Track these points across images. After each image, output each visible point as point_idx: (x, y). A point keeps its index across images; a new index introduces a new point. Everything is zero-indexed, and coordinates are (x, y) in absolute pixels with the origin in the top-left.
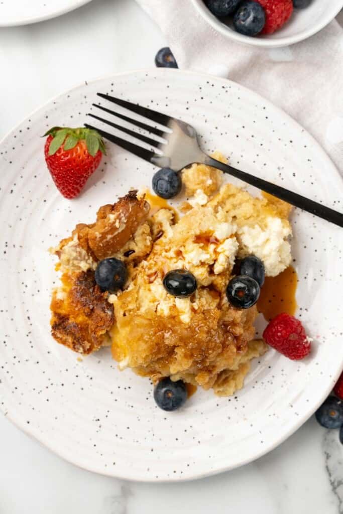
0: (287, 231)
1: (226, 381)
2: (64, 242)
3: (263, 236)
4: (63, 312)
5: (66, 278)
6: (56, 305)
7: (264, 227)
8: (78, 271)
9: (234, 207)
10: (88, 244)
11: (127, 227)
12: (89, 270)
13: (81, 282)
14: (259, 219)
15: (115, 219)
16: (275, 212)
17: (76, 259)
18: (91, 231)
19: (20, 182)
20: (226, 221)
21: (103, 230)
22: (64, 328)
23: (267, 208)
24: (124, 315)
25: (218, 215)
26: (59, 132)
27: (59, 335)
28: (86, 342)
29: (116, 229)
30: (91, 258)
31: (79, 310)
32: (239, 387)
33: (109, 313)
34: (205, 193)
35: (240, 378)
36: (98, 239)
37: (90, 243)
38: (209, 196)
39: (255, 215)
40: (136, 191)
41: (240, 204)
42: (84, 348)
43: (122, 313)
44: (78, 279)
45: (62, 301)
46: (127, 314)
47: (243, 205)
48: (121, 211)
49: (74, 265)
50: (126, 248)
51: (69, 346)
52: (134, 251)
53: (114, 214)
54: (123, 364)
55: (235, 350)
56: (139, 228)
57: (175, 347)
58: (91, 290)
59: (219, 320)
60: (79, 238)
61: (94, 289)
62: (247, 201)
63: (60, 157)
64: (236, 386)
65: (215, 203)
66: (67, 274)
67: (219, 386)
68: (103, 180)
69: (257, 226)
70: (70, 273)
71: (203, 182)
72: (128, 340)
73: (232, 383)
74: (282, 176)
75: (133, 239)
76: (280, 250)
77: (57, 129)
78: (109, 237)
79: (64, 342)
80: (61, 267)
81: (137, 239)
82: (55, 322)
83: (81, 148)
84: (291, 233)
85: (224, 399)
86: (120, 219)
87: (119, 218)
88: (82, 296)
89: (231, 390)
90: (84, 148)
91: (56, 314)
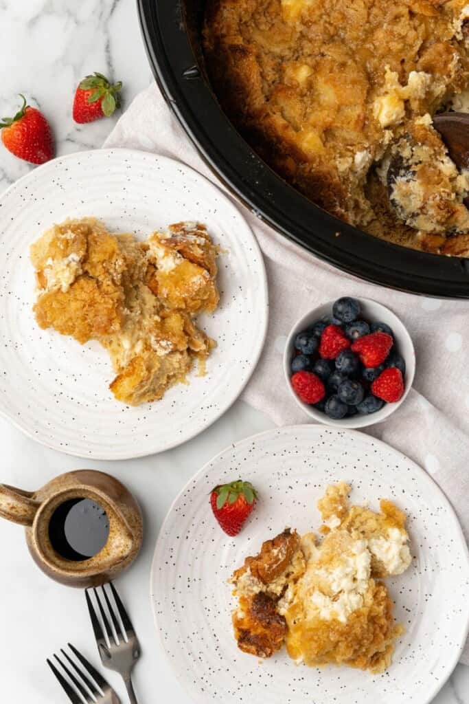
0: (405, 538)
1: (377, 661)
2: (237, 573)
3: (386, 545)
4: (245, 627)
5: (243, 600)
6: (238, 623)
7: (387, 537)
8: (252, 594)
9: (362, 523)
10: (258, 573)
11: (287, 557)
12: (261, 592)
13: (256, 603)
14: (382, 530)
15: (278, 552)
16: (393, 524)
17: (250, 585)
18: (259, 563)
19: (192, 529)
20: (359, 539)
21: (270, 562)
22: (249, 640)
23: (388, 521)
24: (295, 623)
25: (352, 534)
26: (221, 489)
27: (245, 646)
28: (267, 649)
29: (279, 559)
30: (261, 583)
31: (258, 624)
32: (389, 664)
33: (283, 623)
34: (338, 517)
35: (388, 657)
36: (266, 569)
37: (260, 572)
38: (341, 518)
39: (379, 529)
40: (289, 529)
41: (366, 521)
42: (266, 653)
43: (293, 622)
44: (254, 601)
45: (242, 619)
46: (296, 622)
47: (368, 521)
48: (281, 546)
49: (248, 590)
50: (287, 571)
51: (253, 653)
52: (293, 573)
53: (276, 549)
54: (299, 660)
55: (383, 637)
56: (294, 555)
57: (339, 642)
58: (265, 608)
59: (368, 616)
60: (251, 570)
61: (267, 606)
62: (371, 518)
63: (226, 510)
64: (386, 664)
65: (346, 523)
66: (243, 597)
67: (373, 666)
68: (256, 516)
69: (381, 537)
70: (246, 597)
71: (335, 508)
72: (301, 642)
73: (383, 662)
74: (395, 493)
75: (291, 563)
76: (401, 554)
77: (218, 487)
78: (274, 566)
79: (248, 651)
80: (238, 592)
81: (294, 563)
82: (240, 636)
83: (241, 499)
84: (408, 538)
85: (378, 676)
86: (282, 552)
87: (280, 551)
88: (258, 613)
89: (383, 667)
90: (243, 499)
91: (240, 630)
